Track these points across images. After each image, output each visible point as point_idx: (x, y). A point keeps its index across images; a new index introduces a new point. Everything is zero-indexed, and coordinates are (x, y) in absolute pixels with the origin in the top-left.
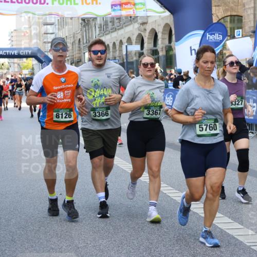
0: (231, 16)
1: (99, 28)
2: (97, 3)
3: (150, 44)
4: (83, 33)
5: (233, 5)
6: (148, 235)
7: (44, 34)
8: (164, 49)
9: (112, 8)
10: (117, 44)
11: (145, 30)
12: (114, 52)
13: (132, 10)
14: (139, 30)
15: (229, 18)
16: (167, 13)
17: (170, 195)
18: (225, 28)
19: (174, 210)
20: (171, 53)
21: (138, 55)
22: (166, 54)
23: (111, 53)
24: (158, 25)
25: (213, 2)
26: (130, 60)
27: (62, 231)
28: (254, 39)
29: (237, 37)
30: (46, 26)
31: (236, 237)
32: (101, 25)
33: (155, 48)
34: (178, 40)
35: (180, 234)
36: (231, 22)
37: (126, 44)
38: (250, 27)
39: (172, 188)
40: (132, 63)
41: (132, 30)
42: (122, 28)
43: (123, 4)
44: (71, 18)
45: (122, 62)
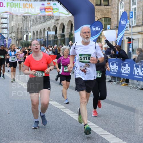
0: (105, 18)
1: (32, 21)
2: (32, 8)
3: (60, 31)
4: (23, 24)
5: (106, 12)
6: (58, 137)
7: (2, 23)
8: (68, 34)
9: (40, 10)
10: (42, 30)
11: (58, 23)
12: (40, 35)
13: (51, 12)
14: (55, 23)
15: (104, 19)
16: (71, 15)
17: (70, 115)
18: (102, 24)
19: (72, 123)
20: (72, 37)
21: (53, 37)
22: (69, 37)
23: (39, 35)
24: (65, 21)
25: (95, 10)
26: (49, 40)
27: (10, 134)
28: (117, 30)
29: (108, 29)
30: (2, 19)
31: (106, 139)
32: (33, 20)
33: (63, 34)
34: (76, 29)
35: (75, 136)
36: (104, 21)
37: (47, 31)
38: (115, 24)
39: (71, 111)
40: (50, 41)
41: (51, 23)
42: (45, 22)
43: (46, 8)
44: (17, 15)
45: (45, 40)
